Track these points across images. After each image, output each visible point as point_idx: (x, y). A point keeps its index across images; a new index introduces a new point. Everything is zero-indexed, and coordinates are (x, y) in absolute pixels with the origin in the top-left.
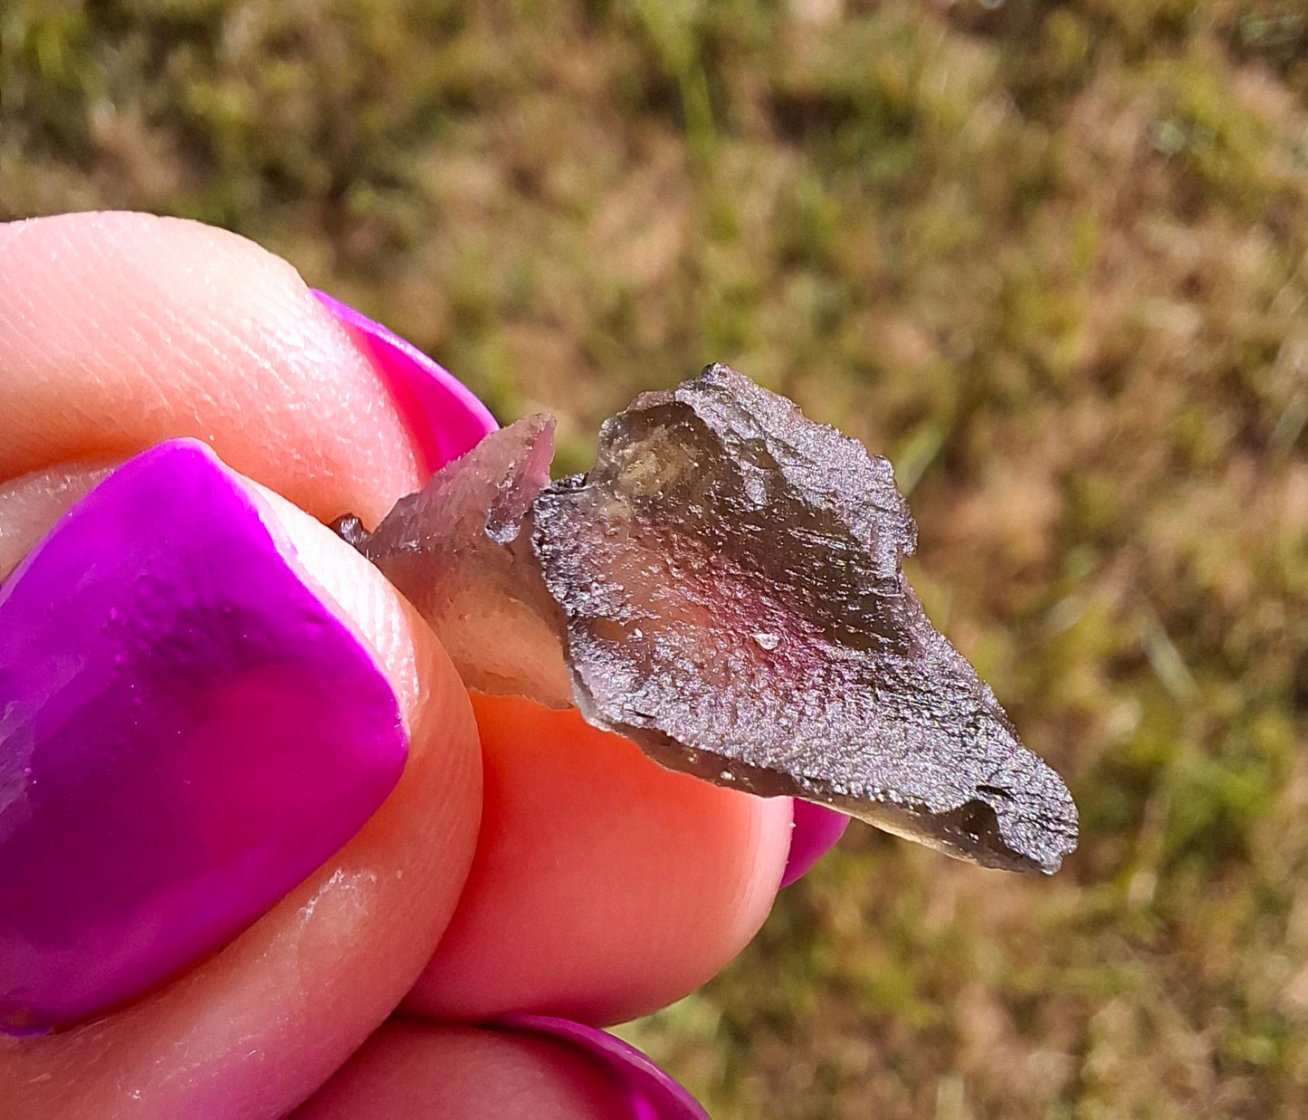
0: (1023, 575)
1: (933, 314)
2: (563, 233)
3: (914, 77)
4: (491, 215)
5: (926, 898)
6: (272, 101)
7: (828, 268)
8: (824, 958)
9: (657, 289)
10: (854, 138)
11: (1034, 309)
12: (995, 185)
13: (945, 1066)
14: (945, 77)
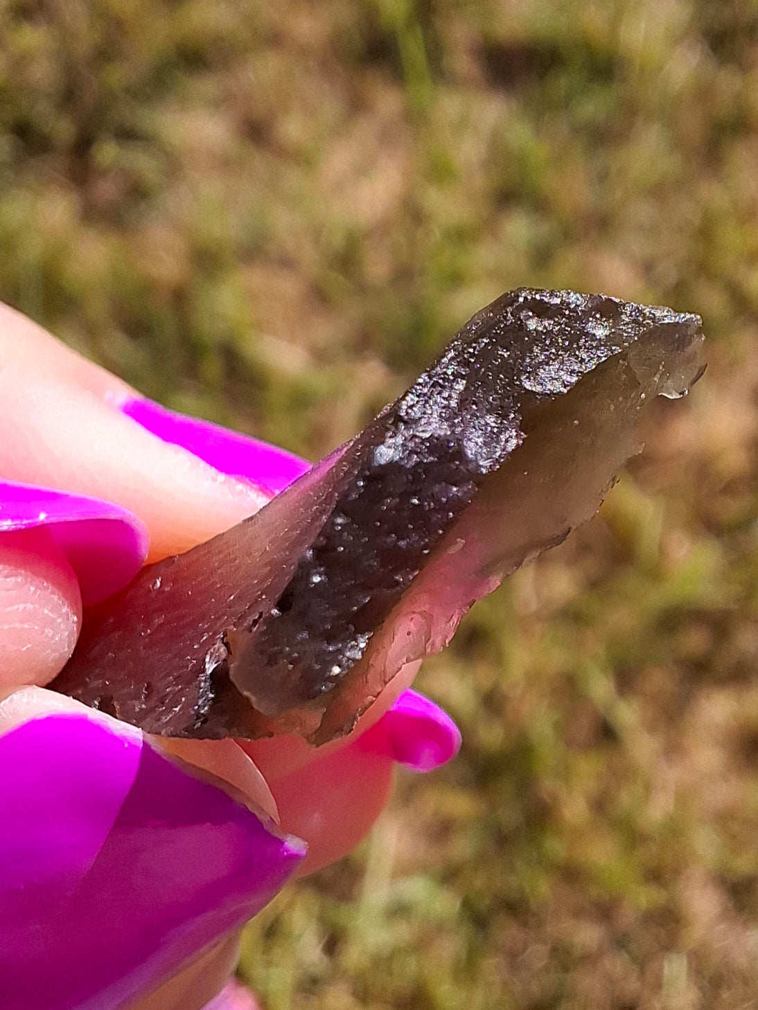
0: (730, 488)
1: (639, 246)
2: (293, 178)
3: (615, 23)
4: (226, 164)
5: (648, 788)
6: (20, 62)
7: (540, 205)
8: (556, 847)
9: (382, 229)
10: (562, 83)
11: (733, 240)
12: (693, 125)
13: (670, 944)
14: (643, 25)
